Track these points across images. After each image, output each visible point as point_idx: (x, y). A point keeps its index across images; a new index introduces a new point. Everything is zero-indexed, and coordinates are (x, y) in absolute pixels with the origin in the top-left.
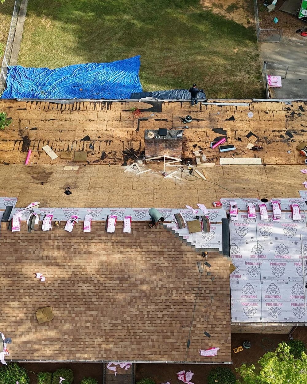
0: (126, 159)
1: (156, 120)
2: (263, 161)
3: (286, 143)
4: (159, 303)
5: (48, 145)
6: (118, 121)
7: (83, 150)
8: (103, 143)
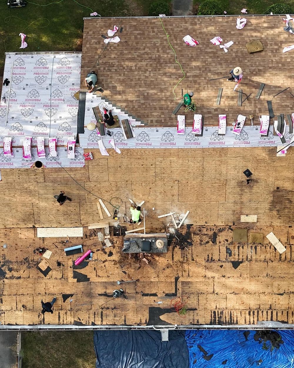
0: (189, 234)
1: (155, 295)
2: (36, 232)
3: (7, 258)
4: (148, 58)
5: (280, 255)
6: (201, 293)
7: (239, 247)
8: (216, 257)
